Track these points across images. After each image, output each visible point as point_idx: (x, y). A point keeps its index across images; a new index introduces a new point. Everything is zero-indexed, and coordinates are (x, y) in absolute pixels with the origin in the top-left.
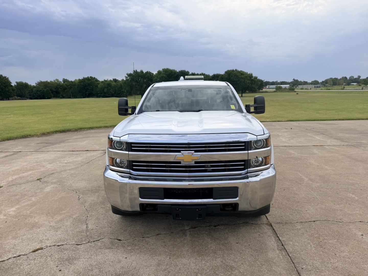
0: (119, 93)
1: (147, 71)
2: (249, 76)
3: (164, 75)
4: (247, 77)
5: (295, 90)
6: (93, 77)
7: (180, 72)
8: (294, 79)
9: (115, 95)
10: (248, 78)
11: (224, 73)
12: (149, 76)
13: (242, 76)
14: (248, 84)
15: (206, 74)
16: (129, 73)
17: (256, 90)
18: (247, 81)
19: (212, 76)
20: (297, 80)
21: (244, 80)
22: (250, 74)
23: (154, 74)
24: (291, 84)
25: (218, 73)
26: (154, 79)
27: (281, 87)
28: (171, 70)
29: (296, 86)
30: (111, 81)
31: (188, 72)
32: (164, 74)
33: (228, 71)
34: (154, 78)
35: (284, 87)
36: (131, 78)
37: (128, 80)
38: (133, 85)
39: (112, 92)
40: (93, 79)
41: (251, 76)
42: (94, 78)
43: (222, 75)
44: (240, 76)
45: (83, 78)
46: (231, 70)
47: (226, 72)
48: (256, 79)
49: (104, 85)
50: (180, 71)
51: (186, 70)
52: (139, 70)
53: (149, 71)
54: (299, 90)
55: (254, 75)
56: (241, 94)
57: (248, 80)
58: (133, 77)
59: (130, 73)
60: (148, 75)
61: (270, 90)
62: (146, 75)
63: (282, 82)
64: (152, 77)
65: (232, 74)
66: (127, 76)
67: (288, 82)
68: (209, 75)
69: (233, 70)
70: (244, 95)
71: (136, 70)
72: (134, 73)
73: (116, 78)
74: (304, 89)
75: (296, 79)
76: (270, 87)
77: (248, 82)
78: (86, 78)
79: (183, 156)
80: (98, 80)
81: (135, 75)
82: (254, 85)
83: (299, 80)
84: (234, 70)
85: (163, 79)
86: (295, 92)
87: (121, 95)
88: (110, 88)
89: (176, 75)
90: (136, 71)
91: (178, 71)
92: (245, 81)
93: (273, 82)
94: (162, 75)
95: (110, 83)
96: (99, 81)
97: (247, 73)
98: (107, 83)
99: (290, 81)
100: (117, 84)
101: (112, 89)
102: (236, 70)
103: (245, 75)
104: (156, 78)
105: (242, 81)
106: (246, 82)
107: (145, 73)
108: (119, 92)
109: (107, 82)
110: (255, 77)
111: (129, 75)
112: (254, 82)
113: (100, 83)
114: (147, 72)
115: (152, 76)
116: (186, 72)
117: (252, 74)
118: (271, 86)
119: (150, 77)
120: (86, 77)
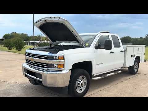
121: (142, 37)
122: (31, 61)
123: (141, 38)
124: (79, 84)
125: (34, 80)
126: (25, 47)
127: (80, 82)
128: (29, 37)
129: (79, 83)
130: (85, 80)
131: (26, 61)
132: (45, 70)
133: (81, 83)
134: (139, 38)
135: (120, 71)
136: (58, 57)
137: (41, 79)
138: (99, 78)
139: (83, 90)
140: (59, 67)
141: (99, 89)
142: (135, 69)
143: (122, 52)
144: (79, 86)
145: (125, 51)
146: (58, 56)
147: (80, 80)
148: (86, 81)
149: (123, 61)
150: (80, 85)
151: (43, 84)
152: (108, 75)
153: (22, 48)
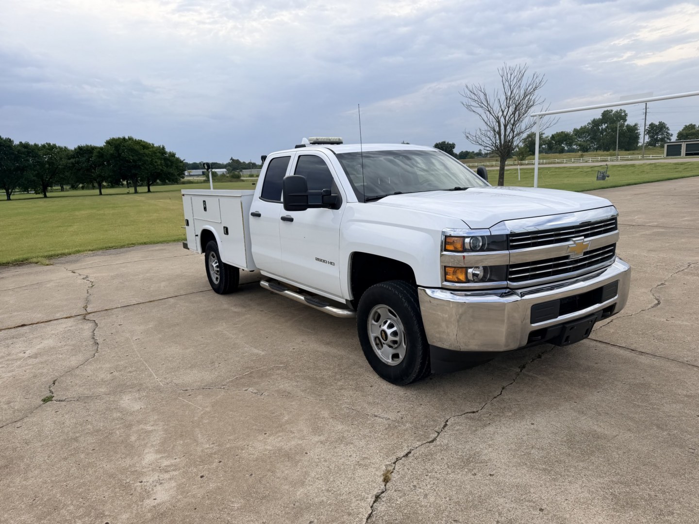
2: (158, 151)
4: (156, 153)
5: (242, 178)
8: (232, 159)
10: (158, 154)
11: (105, 144)
13: (146, 151)
14: (161, 168)
15: (57, 145)
17: (177, 179)
18: (157, 160)
19: (75, 149)
20: (238, 160)
21: (150, 159)
22: (160, 147)
24: (229, 167)
25: (89, 145)
27: (216, 172)
29: (239, 171)
31: (10, 140)
33: (113, 139)
35: (221, 173)
41: (162, 151)
43: (101, 148)
44: (142, 152)
46: (119, 138)
47: (108, 142)
48: (173, 158)
54: (247, 177)
55: (168, 150)
56: (147, 188)
57: (158, 158)
61: (195, 178)
63: (213, 163)
65: (124, 146)
67: (223, 164)
68: (65, 147)
69: (124, 139)
70: (152, 188)
74: (255, 176)
75: (235, 158)
76: (191, 174)
77: (159, 163)
79: (575, 245)
82: (171, 169)
83: (242, 161)
84: (127, 137)
86: (243, 181)
92: (152, 160)
93: (195, 164)
97: (153, 145)
99: (225, 163)
102: (130, 139)
103: (151, 150)
105: (147, 160)
106: (156, 162)
110: (170, 153)
112: (169, 163)
117: (163, 148)
118: (194, 172)
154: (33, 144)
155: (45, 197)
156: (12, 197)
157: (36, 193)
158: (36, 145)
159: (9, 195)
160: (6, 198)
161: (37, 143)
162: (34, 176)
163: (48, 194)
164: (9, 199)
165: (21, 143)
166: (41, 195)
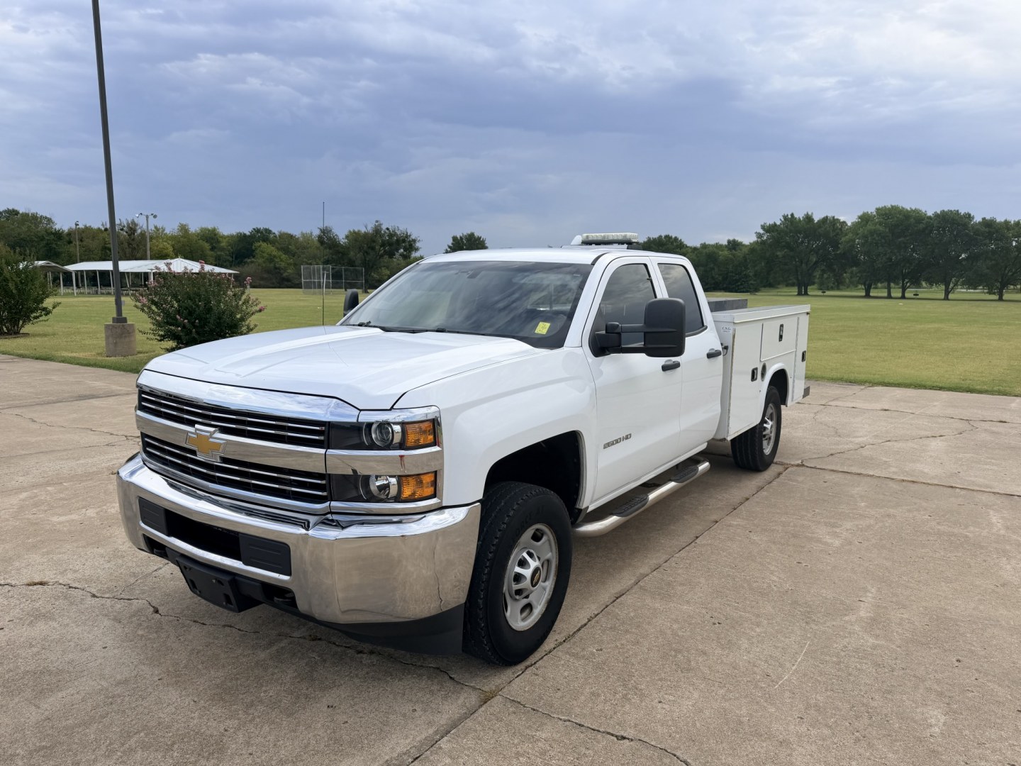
0: (737, 281)
1: (825, 215)
3: (878, 226)
6: (673, 237)
7: (936, 215)
9: (725, 286)
12: (828, 229)
16: (770, 222)
23: (847, 225)
26: (843, 239)
28: (907, 210)
30: (718, 246)
31: (970, 215)
32: (880, 224)
34: (846, 235)
36: (773, 237)
37: (763, 243)
38: (777, 256)
39: (717, 276)
40: (672, 243)
42: (676, 239)
45: (646, 240)
49: (698, 257)
50: (939, 212)
51: (962, 212)
52: (799, 215)
53: (830, 215)
58: (779, 234)
59: (772, 222)
60: (825, 229)
62: (820, 227)
64: (837, 234)
66: (762, 232)
71: (792, 215)
72: (783, 223)
73: (736, 239)
78: (655, 240)
80: (684, 245)
81: (785, 229)
85: (874, 239)
87: (742, 284)
88: (712, 265)
89: (921, 226)
90: (790, 216)
91: (930, 213)
94: (870, 227)
95: (714, 253)
96: (687, 247)
98: (706, 253)
100: (734, 255)
101: (716, 269)
104: (851, 235)
107: (818, 221)
108: (737, 277)
109: (707, 250)
111: (770, 229)
113: (690, 250)
114: (825, 220)
115: (841, 229)
116: (961, 217)
119: (832, 234)
120: (654, 237)
121: (739, 239)
122: (194, 452)
123: (734, 245)
124: (518, 578)
125: (226, 578)
126: (48, 312)
127: (523, 563)
128: (58, 235)
129: (518, 570)
130: (548, 549)
131: (146, 445)
132: (312, 519)
133: (527, 573)
134: (725, 243)
135: (704, 466)
136: (397, 428)
137: (289, 574)
138: (613, 520)
139: (538, 610)
140: (407, 492)
141: (614, 587)
142: (765, 443)
143: (712, 359)
144: (519, 592)
145: (726, 348)
146: (403, 424)
147: (525, 555)
148: (551, 554)
149: (716, 409)
150: (526, 584)
151: (302, 605)
152: (653, 496)
153: (27, 319)
154: (1003, 220)
155: (1001, 299)
156: (951, 296)
157: (990, 293)
158: (1007, 222)
159: (947, 293)
160: (942, 296)
161: (1008, 219)
162: (988, 268)
163: (1006, 296)
164: (946, 298)
165: (984, 219)
166: (996, 297)
